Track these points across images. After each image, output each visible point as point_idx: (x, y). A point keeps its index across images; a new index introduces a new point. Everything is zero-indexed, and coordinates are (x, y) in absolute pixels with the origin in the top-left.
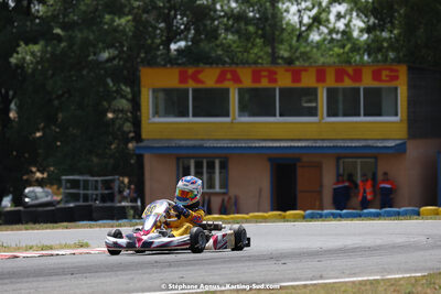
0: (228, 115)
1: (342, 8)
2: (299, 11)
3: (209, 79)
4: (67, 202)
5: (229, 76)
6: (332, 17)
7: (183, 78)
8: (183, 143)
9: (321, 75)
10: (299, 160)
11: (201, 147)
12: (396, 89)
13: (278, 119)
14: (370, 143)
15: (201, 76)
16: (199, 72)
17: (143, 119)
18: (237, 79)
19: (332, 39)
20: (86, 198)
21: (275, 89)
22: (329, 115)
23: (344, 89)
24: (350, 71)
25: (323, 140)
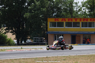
0: (63, 27)
1: (84, 8)
2: (76, 8)
3: (60, 20)
4: (34, 42)
5: (64, 20)
6: (82, 9)
7: (55, 20)
8: (55, 32)
9: (80, 20)
10: (76, 35)
11: (58, 33)
12: (94, 22)
13: (73, 28)
14: (89, 32)
15: (58, 20)
16: (58, 19)
17: (48, 27)
18: (65, 20)
19: (82, 13)
20: (38, 42)
21: (72, 22)
22: (82, 27)
23: (85, 22)
24: (86, 19)
25: (81, 31)
